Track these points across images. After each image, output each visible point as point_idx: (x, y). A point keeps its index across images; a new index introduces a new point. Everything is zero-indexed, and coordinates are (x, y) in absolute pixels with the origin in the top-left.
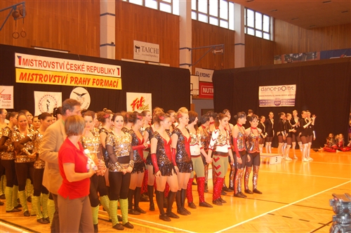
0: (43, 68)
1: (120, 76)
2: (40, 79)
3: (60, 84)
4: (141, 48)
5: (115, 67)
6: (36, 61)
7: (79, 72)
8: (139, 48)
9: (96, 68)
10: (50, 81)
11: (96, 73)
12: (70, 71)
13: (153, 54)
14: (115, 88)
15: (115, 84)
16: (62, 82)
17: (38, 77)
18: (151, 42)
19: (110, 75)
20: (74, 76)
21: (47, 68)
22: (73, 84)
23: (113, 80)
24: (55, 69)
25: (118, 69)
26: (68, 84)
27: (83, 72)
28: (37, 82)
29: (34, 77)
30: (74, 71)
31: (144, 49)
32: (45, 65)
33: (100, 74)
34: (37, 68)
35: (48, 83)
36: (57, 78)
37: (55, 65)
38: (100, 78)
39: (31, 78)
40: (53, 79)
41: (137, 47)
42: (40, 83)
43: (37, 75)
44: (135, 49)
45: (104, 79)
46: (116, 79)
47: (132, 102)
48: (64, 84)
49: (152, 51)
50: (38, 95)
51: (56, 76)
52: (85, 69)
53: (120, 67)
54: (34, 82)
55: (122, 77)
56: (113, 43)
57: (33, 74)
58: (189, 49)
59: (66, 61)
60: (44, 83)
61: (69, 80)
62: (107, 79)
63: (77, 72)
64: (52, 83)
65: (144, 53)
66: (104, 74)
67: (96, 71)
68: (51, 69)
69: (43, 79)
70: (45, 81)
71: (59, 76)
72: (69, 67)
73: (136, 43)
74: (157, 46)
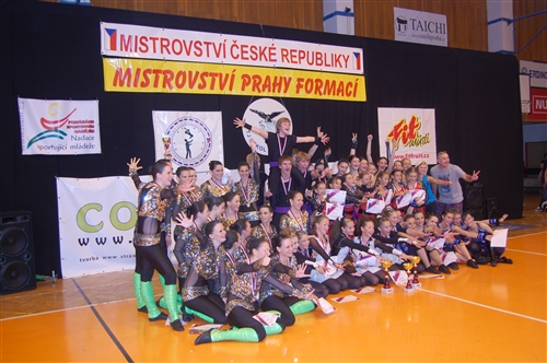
0: (173, 56)
1: (361, 71)
2: (166, 81)
3: (217, 91)
4: (409, 23)
5: (349, 51)
6: (154, 39)
7: (263, 63)
8: (405, 22)
9: (303, 55)
10: (191, 86)
11: (304, 64)
12: (240, 61)
13: (434, 34)
14: (351, 99)
15: (351, 89)
16: (222, 87)
17: (161, 76)
18: (430, 10)
19: (338, 69)
20: (251, 72)
21: (184, 56)
22: (249, 92)
23: (346, 79)
24: (204, 58)
25: (357, 55)
26: (237, 91)
27: (272, 64)
28: (160, 89)
29: (151, 77)
30: (250, 62)
31: (416, 24)
32: (177, 49)
33: (314, 67)
34: (158, 55)
35: (186, 90)
36: (208, 80)
37: (204, 47)
38: (314, 76)
39: (142, 79)
40: (199, 81)
41: (400, 21)
42: (167, 90)
43: (157, 72)
44: (396, 24)
45: (324, 77)
46: (352, 79)
47: (391, 129)
48: (226, 91)
49: (433, 27)
50: (162, 120)
51: (205, 74)
52: (278, 56)
53: (360, 51)
54: (150, 89)
55: (366, 74)
56: (348, 10)
57: (149, 71)
58: (509, 22)
59: (230, 39)
60: (175, 90)
61: (238, 82)
62: (331, 78)
63: (257, 63)
64: (196, 90)
65: (416, 33)
66: (323, 68)
67: (304, 61)
68: (192, 57)
69: (173, 82)
70: (179, 86)
71: (213, 75)
72: (237, 52)
73: (399, 12)
74: (442, 19)
